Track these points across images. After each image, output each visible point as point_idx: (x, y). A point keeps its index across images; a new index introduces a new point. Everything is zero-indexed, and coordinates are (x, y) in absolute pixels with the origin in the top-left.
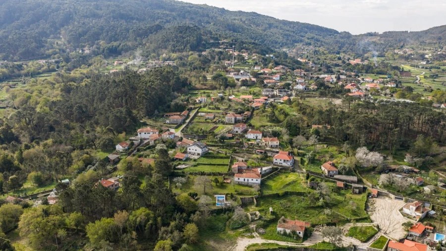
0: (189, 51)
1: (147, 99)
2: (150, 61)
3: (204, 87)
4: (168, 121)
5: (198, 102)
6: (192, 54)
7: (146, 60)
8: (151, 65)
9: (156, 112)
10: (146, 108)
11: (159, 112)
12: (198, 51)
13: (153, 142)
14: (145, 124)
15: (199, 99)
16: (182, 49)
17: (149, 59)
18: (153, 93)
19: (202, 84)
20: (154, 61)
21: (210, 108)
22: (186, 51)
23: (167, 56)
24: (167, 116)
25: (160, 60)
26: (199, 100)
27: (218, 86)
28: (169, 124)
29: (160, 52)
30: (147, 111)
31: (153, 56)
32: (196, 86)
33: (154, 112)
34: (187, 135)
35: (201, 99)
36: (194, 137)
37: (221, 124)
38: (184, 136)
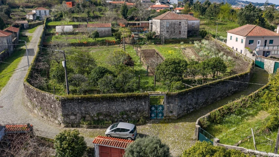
5: (32, 18)
15: (34, 11)
26: (34, 15)
34: (91, 105)
35: (38, 12)
36: (147, 107)
37: (150, 44)
38: (65, 115)
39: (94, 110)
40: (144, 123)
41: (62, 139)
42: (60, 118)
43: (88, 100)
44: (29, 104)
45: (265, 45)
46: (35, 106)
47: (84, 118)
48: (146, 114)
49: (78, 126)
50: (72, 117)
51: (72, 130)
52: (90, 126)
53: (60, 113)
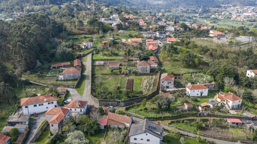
0: (49, 5)
1: (25, 48)
2: (15, 13)
3: (82, 32)
4: (61, 77)
5: (83, 47)
6: (53, 7)
7: (11, 12)
8: (16, 16)
9: (39, 64)
10: (25, 59)
11: (42, 63)
12: (57, 4)
13: (56, 126)
14: (27, 84)
15: (85, 44)
16: (42, 3)
17: (13, 11)
18: (32, 39)
19: (78, 29)
20: (19, 12)
21: (105, 55)
22: (47, 5)
23: (31, 8)
24: (54, 68)
25: (24, 11)
26: (85, 46)
27: (95, 30)
28: (64, 80)
29: (23, 5)
30: (27, 63)
31: (17, 8)
32: (73, 31)
33: (36, 63)
34: (105, 102)
35: (87, 44)
36: (117, 103)
37: (133, 75)
38: (100, 104)
39: (105, 103)
40: (116, 107)
41: (99, 108)
42: (98, 104)
43: (104, 101)
44: (91, 100)
45: (168, 84)
46: (93, 101)
47: (103, 104)
48: (117, 105)
49: (102, 106)
50: (101, 104)
51: (101, 107)
52: (104, 106)
53: (98, 103)
